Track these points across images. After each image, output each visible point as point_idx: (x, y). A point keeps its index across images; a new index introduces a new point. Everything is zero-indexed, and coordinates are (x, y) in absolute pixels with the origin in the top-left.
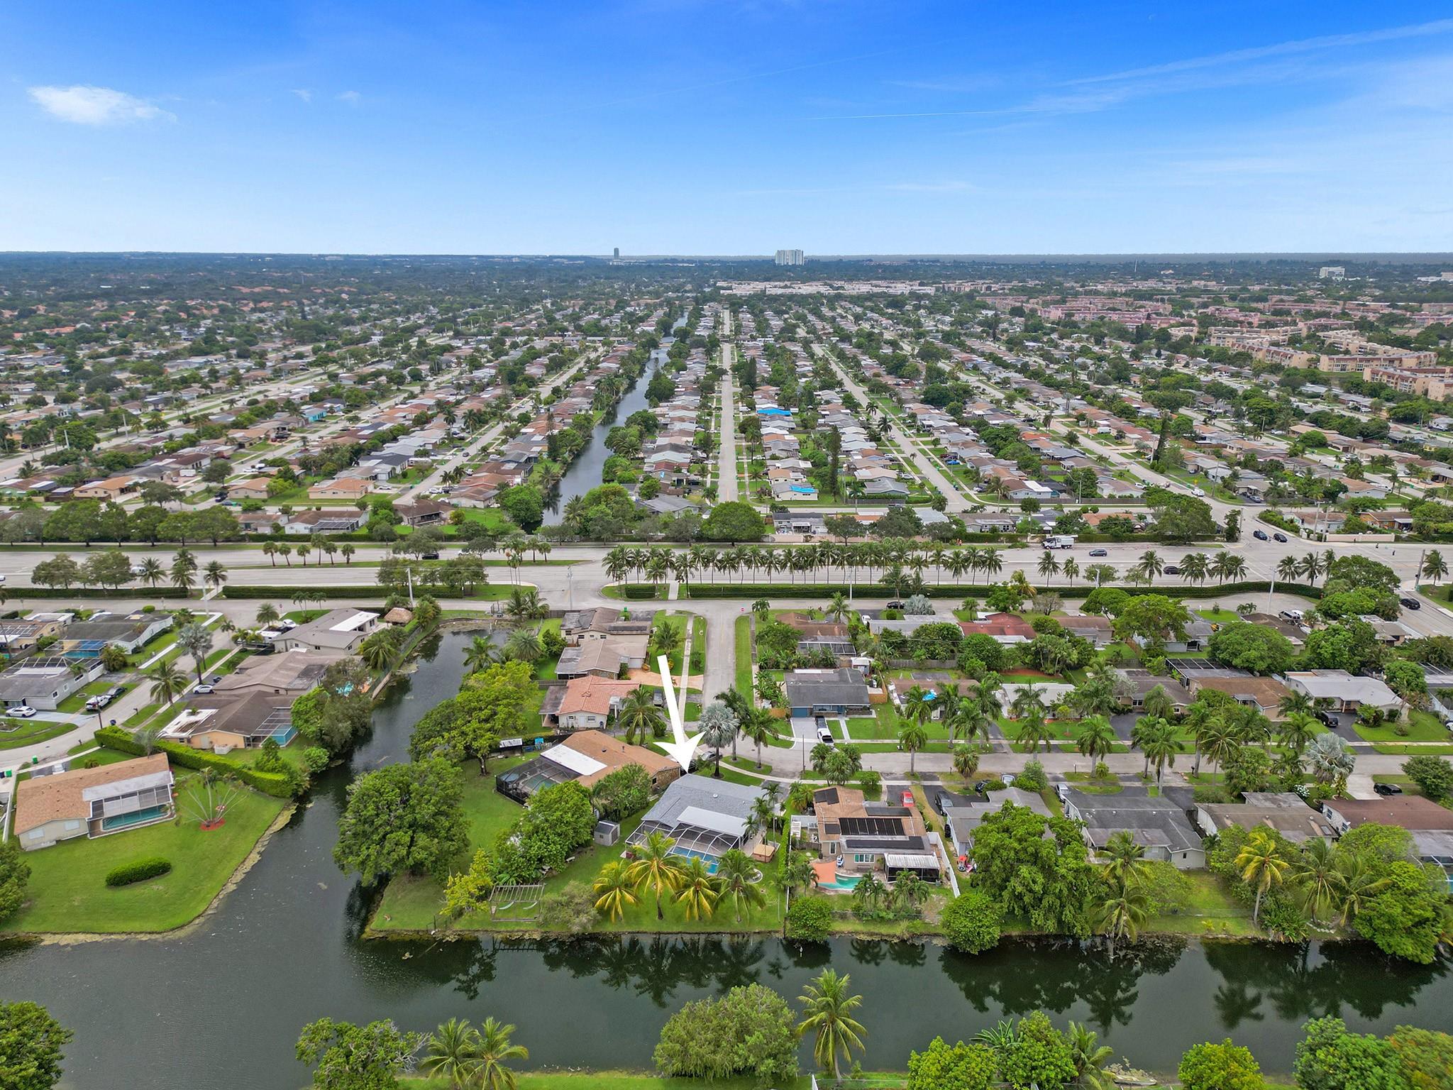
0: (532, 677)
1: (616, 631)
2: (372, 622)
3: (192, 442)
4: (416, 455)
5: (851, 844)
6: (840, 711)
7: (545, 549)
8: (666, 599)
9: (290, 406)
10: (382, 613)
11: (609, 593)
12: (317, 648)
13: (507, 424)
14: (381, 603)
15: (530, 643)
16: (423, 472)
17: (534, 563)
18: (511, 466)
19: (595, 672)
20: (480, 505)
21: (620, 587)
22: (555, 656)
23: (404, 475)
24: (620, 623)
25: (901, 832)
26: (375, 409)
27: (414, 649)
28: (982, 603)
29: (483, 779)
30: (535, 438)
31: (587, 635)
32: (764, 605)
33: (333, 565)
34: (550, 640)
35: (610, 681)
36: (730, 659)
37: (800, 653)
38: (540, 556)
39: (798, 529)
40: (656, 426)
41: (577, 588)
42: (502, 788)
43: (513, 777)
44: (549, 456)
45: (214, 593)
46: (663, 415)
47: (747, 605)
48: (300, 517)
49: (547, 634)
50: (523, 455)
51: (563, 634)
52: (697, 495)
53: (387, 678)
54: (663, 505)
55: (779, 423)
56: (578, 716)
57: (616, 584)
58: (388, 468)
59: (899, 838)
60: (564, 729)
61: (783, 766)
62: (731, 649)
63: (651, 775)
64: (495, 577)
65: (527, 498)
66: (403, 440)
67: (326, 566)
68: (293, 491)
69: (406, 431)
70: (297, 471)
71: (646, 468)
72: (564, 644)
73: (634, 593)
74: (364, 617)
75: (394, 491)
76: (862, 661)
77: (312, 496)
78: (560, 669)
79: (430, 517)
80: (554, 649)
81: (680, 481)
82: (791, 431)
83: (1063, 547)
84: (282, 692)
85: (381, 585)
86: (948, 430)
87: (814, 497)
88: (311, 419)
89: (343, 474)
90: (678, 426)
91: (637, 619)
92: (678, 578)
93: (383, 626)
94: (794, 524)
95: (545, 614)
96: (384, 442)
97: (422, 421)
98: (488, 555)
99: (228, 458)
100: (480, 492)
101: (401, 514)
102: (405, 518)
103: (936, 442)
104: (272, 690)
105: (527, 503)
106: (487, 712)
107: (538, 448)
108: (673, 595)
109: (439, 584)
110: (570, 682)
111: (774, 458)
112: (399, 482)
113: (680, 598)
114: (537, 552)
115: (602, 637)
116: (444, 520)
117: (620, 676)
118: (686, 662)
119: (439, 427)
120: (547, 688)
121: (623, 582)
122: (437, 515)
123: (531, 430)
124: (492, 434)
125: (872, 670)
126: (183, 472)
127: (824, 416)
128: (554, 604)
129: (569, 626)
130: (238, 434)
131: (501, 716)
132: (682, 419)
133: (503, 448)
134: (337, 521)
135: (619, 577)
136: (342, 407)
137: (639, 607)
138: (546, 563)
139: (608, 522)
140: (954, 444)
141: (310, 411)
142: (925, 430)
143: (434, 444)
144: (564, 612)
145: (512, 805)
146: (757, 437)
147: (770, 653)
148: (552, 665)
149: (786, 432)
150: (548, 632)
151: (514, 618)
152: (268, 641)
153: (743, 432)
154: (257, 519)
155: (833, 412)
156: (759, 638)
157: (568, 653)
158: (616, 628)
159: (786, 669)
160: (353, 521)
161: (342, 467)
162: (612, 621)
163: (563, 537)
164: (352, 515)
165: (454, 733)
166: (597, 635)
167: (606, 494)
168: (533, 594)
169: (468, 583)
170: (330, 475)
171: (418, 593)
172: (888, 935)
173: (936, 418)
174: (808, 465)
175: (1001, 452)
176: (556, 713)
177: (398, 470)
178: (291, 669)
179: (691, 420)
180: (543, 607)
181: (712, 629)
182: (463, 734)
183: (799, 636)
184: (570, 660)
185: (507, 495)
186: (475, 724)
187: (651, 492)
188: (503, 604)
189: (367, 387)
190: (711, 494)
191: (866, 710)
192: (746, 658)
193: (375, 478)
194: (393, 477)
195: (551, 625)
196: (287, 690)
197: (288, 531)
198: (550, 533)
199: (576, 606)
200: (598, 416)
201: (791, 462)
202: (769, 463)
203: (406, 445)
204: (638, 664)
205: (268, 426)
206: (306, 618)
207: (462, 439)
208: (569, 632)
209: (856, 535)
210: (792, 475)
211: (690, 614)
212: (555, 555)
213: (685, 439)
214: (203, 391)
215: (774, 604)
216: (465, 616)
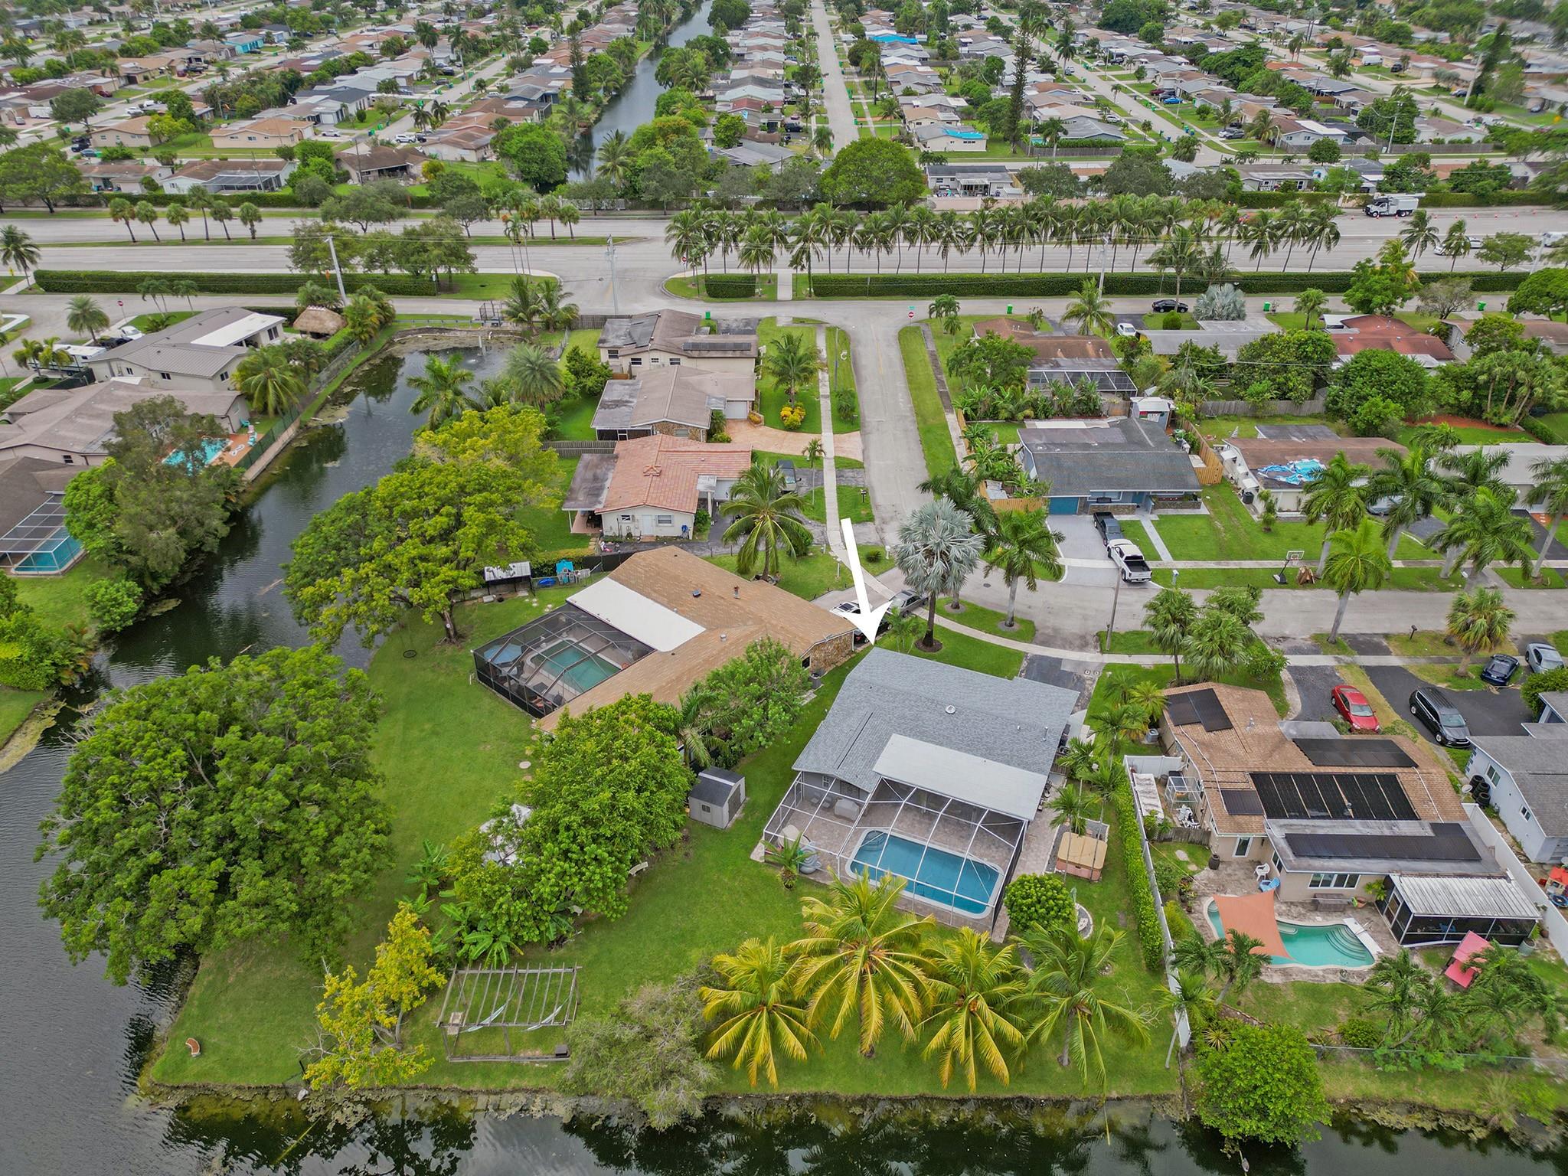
0: (547, 437)
1: (695, 351)
2: (272, 332)
3: (58, 71)
4: (379, 90)
5: (1300, 845)
6: (1140, 500)
7: (568, 217)
8: (773, 299)
9: (210, 31)
10: (290, 316)
11: (675, 288)
12: (165, 376)
13: (514, 54)
14: (289, 301)
15: (542, 372)
16: (389, 113)
17: (554, 241)
18: (520, 104)
19: (667, 428)
20: (472, 157)
21: (696, 279)
22: (592, 396)
23: (361, 117)
24: (703, 338)
25: (1407, 812)
26: (334, 40)
27: (347, 381)
28: (1334, 301)
29: (450, 650)
30: (554, 70)
31: (646, 359)
32: (951, 306)
33: (229, 241)
34: (580, 366)
35: (694, 446)
36: (902, 401)
37: (1031, 392)
38: (562, 230)
39: (969, 189)
40: (727, 55)
41: (624, 278)
42: (487, 674)
43: (511, 653)
44: (575, 93)
45: (23, 285)
46: (737, 45)
47: (921, 308)
48: (190, 171)
49: (575, 356)
50: (536, 90)
51: (604, 356)
52: (800, 146)
53: (291, 432)
54: (749, 154)
55: (904, 51)
56: (638, 514)
57: (689, 274)
58: (336, 105)
59: (1405, 828)
60: (616, 540)
61: (1052, 621)
62: (901, 383)
63: (799, 651)
64: (488, 262)
65: (541, 140)
66: (364, 73)
67: (218, 242)
68: (191, 136)
69: (369, 62)
70: (199, 108)
71: (719, 108)
72: (607, 375)
73: (720, 289)
74: (257, 323)
75: (344, 139)
76: (1150, 403)
77: (218, 143)
78: (602, 420)
79: (392, 172)
80: (589, 382)
81: (771, 126)
82: (923, 60)
83: (1399, 213)
84: (78, 461)
85: (297, 272)
86: (1152, 59)
87: (980, 146)
88: (239, 49)
89: (270, 114)
90: (758, 56)
91: (728, 331)
92: (795, 262)
93: (292, 338)
94: (963, 182)
95: (570, 323)
96: (336, 74)
97: (394, 49)
98: (477, 228)
99: (110, 96)
100: (471, 138)
101: (346, 167)
102: (354, 173)
103: (1140, 74)
104: (58, 458)
105: (542, 149)
106: (441, 521)
107: (560, 81)
108: (785, 292)
109: (394, 271)
110: (620, 446)
111: (908, 93)
112: (353, 127)
113: (797, 297)
114: (557, 223)
115: (673, 362)
116: (414, 177)
117: (711, 435)
118: (826, 407)
119: (415, 56)
120: (577, 456)
121: (700, 272)
122: (404, 169)
123: (550, 61)
124: (493, 68)
125: (1173, 420)
126: (34, 111)
127: (965, 44)
128: (587, 304)
129: (614, 341)
130: (127, 65)
131: (472, 530)
132: (764, 48)
133: (509, 82)
134: (244, 175)
135: (695, 261)
136: (286, 36)
137: (731, 312)
138: (573, 241)
139: (669, 174)
140: (1167, 76)
141: (239, 40)
142: (1114, 60)
143: (409, 78)
144: (605, 318)
145: (509, 715)
146: (876, 68)
147: (982, 391)
148: (587, 412)
149: (916, 62)
150: (575, 351)
151: (519, 328)
152: (81, 363)
153: (855, 63)
154: (122, 172)
155: (976, 40)
156: (956, 365)
157: (613, 391)
158: (696, 347)
159: (1011, 419)
160: (271, 175)
161: (267, 105)
162: (689, 333)
163: (599, 201)
164: (268, 167)
165: (367, 568)
166: (664, 358)
167: (664, 132)
168: (550, 288)
169: (441, 271)
170: (248, 114)
171: (352, 285)
172: (1453, 1113)
173: (1128, 46)
174: (961, 102)
175: (1242, 85)
176: (598, 508)
177: (352, 109)
178: (99, 416)
179: (776, 48)
180: (567, 309)
181: (860, 349)
182: (389, 571)
183: (1027, 357)
184: (618, 404)
185: (510, 136)
186: (411, 549)
187: (731, 135)
188: (500, 304)
189: (324, 13)
190: (824, 139)
191: (1191, 500)
192: (932, 401)
193: (317, 119)
194: (343, 118)
195: (583, 341)
196: (85, 456)
197: (168, 190)
198: (578, 194)
199: (623, 310)
200: (644, 48)
201: (936, 99)
202: (902, 100)
203: (367, 79)
204: (741, 411)
205: (178, 56)
206: (156, 325)
207: (451, 73)
208: (613, 353)
209: (1071, 195)
210: (941, 116)
211: (819, 323)
212: (584, 228)
213: (772, 72)
214: (97, 16)
215: (968, 307)
216: (437, 323)
